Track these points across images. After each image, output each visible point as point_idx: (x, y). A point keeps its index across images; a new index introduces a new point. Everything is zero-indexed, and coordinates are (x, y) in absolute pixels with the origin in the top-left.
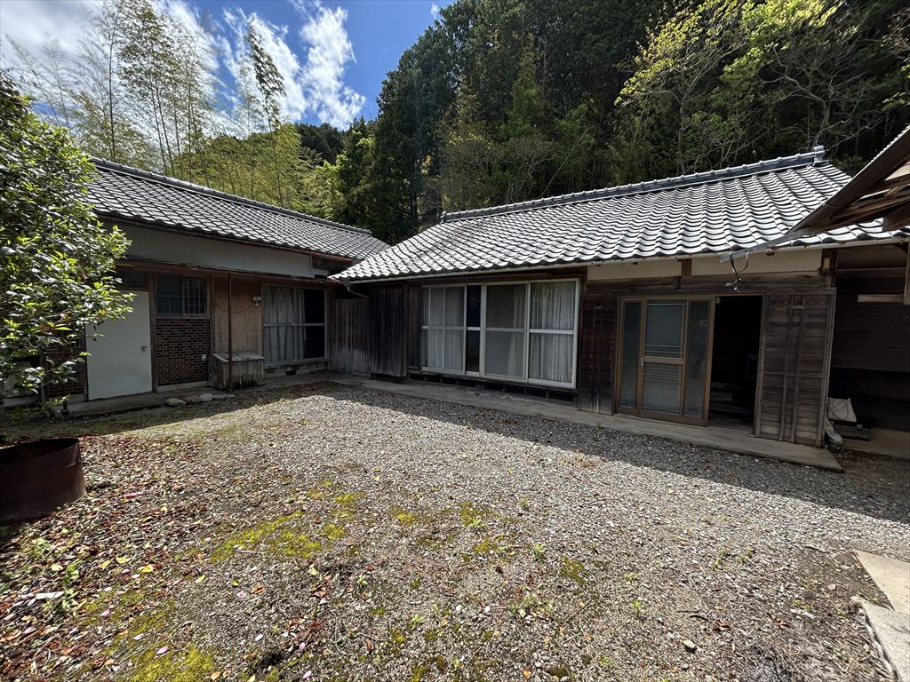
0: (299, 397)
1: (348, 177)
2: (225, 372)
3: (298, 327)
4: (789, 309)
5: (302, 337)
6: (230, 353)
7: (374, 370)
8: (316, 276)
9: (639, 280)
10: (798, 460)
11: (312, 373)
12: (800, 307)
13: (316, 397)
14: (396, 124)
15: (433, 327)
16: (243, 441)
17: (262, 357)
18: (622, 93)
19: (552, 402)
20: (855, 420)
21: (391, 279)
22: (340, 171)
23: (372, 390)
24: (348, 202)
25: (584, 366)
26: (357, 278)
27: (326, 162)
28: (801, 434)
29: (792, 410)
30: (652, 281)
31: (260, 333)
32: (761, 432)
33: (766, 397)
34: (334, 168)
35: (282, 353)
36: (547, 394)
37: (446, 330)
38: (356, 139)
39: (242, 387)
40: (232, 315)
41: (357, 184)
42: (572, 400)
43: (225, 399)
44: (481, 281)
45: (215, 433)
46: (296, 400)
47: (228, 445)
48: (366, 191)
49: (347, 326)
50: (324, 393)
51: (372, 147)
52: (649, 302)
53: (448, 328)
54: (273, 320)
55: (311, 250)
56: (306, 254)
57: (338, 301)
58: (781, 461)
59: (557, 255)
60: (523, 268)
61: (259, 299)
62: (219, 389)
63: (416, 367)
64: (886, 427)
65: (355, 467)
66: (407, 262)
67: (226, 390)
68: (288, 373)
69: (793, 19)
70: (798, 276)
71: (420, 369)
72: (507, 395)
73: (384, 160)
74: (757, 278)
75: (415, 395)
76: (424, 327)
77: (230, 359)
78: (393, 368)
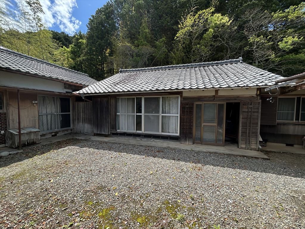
0: (61, 148)
1: (75, 54)
2: (16, 139)
3: (57, 115)
4: (248, 107)
5: (59, 119)
6: (20, 129)
7: (95, 132)
8: (66, 92)
9: (201, 96)
10: (257, 157)
11: (65, 134)
12: (251, 106)
13: (70, 147)
14: (95, 35)
15: (121, 114)
16: (31, 181)
17: (38, 130)
18: (176, 35)
19: (170, 141)
20: (262, 141)
21: (104, 94)
22: (71, 51)
23: (96, 141)
24: (75, 63)
25: (182, 127)
26: (88, 93)
27: (64, 47)
28: (252, 147)
29: (249, 139)
30: (205, 97)
31: (37, 118)
32: (241, 147)
33: (242, 135)
34: (68, 49)
35: (49, 126)
36: (169, 138)
37: (127, 115)
38: (78, 39)
39: (27, 145)
40: (20, 110)
41: (79, 57)
42: (178, 140)
43: (17, 154)
44: (142, 95)
45: (12, 177)
46: (59, 150)
47: (21, 185)
48: (83, 60)
49: (81, 114)
50: (73, 145)
51: (85, 43)
52: (204, 104)
53: (128, 114)
54: (44, 112)
55: (64, 81)
56: (61, 82)
57: (76, 103)
58: (252, 157)
59: (174, 87)
60: (162, 91)
61: (36, 102)
62: (13, 148)
63: (115, 130)
64: (269, 142)
65: (102, 188)
66: (110, 87)
67: (18, 148)
68: (53, 136)
69: (222, 22)
70: (250, 96)
71: (116, 131)
72: (154, 139)
73: (91, 49)
74: (239, 96)
75: (116, 142)
76: (118, 114)
77: (20, 132)
78: (104, 131)
